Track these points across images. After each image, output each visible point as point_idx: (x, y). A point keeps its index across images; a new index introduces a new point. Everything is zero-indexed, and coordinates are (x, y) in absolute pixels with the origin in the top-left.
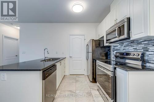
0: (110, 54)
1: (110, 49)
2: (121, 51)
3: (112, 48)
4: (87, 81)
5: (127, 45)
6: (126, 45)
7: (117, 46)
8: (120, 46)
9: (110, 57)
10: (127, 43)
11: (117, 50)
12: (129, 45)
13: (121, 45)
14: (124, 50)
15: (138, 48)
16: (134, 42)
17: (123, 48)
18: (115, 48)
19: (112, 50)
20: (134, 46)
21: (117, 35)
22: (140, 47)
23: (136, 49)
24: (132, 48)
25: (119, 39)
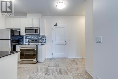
11: (28, 38)
19: (24, 38)
21: (35, 32)
22: (40, 38)
23: (38, 38)
24: (37, 38)
25: (35, 34)
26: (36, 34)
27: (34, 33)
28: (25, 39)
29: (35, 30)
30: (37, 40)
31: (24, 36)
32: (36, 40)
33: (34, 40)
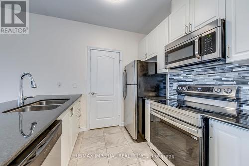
0: (165, 88)
1: (165, 79)
2: (188, 83)
3: (168, 77)
4: (126, 140)
5: (202, 73)
6: (198, 73)
7: (180, 75)
8: (185, 75)
9: (165, 94)
10: (200, 70)
11: (178, 81)
12: (205, 73)
13: (188, 73)
14: (194, 82)
15: (223, 79)
16: (216, 68)
17: (191, 77)
18: (175, 78)
19: (168, 81)
20: (215, 76)
21: (196, 53)
22: (229, 78)
23: (220, 80)
24: (211, 79)
25: (200, 60)
26: (207, 57)
27: (194, 56)
28: (171, 83)
29: (200, 39)
30: (210, 89)
31: (169, 76)
32: (204, 89)
33: (196, 89)
